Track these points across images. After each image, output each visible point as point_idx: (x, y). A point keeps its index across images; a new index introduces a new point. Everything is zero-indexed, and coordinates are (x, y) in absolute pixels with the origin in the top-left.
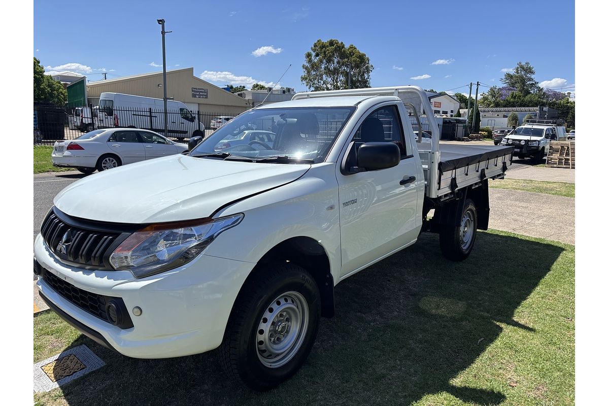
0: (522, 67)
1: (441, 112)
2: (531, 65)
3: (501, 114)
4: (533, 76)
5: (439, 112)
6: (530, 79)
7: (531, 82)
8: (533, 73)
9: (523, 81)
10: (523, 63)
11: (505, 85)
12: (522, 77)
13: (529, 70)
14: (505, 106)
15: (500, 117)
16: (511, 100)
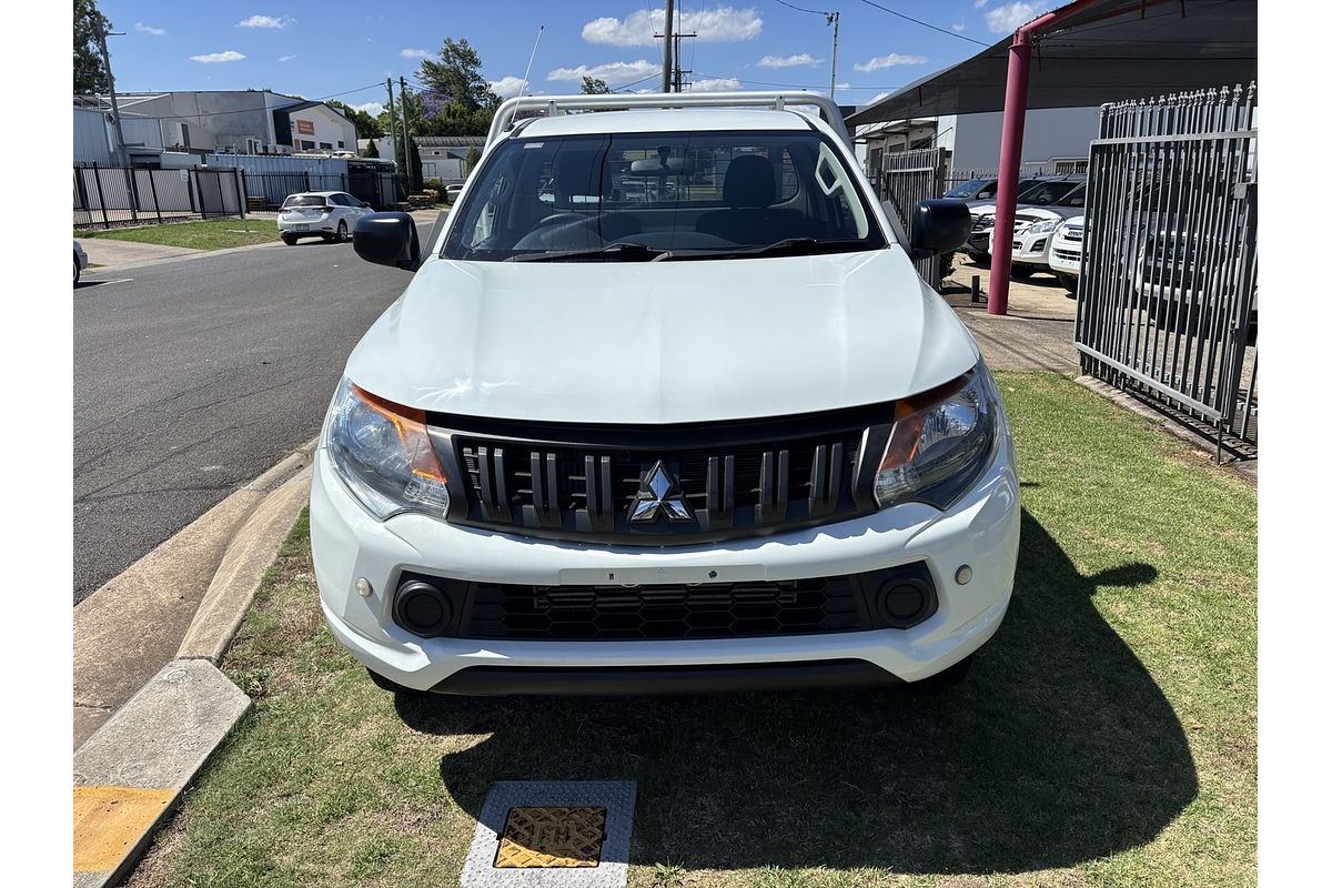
0: (454, 49)
1: (318, 146)
2: (471, 47)
3: (443, 150)
4: (478, 71)
5: (312, 145)
6: (476, 78)
7: (477, 84)
8: (476, 63)
9: (462, 80)
10: (456, 42)
11: (427, 87)
12: (457, 71)
13: (469, 58)
14: (439, 134)
15: (442, 158)
16: (448, 120)
